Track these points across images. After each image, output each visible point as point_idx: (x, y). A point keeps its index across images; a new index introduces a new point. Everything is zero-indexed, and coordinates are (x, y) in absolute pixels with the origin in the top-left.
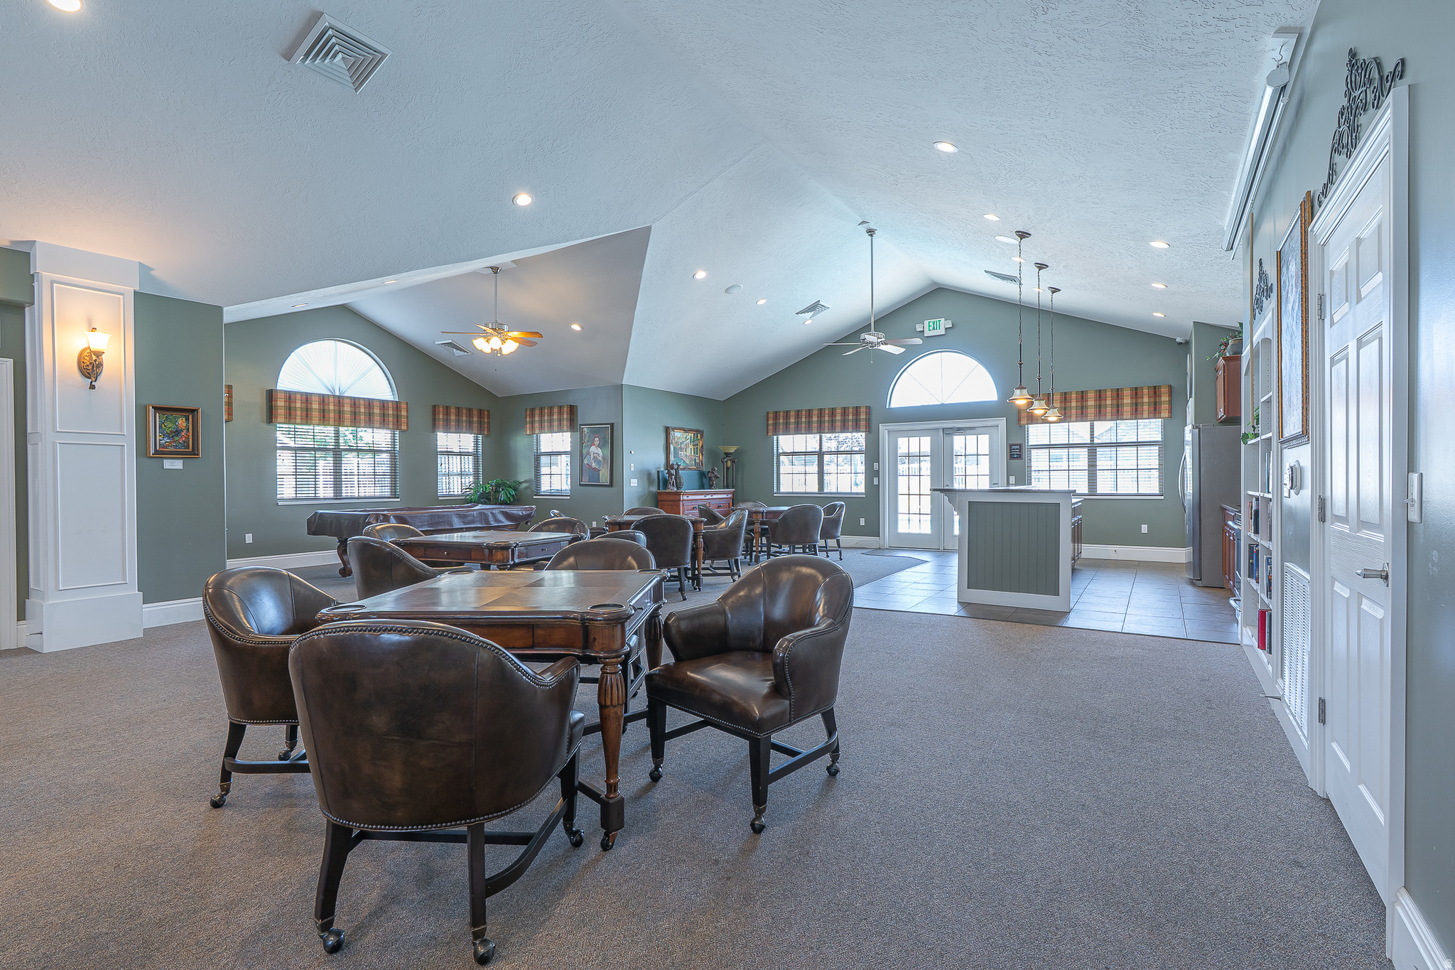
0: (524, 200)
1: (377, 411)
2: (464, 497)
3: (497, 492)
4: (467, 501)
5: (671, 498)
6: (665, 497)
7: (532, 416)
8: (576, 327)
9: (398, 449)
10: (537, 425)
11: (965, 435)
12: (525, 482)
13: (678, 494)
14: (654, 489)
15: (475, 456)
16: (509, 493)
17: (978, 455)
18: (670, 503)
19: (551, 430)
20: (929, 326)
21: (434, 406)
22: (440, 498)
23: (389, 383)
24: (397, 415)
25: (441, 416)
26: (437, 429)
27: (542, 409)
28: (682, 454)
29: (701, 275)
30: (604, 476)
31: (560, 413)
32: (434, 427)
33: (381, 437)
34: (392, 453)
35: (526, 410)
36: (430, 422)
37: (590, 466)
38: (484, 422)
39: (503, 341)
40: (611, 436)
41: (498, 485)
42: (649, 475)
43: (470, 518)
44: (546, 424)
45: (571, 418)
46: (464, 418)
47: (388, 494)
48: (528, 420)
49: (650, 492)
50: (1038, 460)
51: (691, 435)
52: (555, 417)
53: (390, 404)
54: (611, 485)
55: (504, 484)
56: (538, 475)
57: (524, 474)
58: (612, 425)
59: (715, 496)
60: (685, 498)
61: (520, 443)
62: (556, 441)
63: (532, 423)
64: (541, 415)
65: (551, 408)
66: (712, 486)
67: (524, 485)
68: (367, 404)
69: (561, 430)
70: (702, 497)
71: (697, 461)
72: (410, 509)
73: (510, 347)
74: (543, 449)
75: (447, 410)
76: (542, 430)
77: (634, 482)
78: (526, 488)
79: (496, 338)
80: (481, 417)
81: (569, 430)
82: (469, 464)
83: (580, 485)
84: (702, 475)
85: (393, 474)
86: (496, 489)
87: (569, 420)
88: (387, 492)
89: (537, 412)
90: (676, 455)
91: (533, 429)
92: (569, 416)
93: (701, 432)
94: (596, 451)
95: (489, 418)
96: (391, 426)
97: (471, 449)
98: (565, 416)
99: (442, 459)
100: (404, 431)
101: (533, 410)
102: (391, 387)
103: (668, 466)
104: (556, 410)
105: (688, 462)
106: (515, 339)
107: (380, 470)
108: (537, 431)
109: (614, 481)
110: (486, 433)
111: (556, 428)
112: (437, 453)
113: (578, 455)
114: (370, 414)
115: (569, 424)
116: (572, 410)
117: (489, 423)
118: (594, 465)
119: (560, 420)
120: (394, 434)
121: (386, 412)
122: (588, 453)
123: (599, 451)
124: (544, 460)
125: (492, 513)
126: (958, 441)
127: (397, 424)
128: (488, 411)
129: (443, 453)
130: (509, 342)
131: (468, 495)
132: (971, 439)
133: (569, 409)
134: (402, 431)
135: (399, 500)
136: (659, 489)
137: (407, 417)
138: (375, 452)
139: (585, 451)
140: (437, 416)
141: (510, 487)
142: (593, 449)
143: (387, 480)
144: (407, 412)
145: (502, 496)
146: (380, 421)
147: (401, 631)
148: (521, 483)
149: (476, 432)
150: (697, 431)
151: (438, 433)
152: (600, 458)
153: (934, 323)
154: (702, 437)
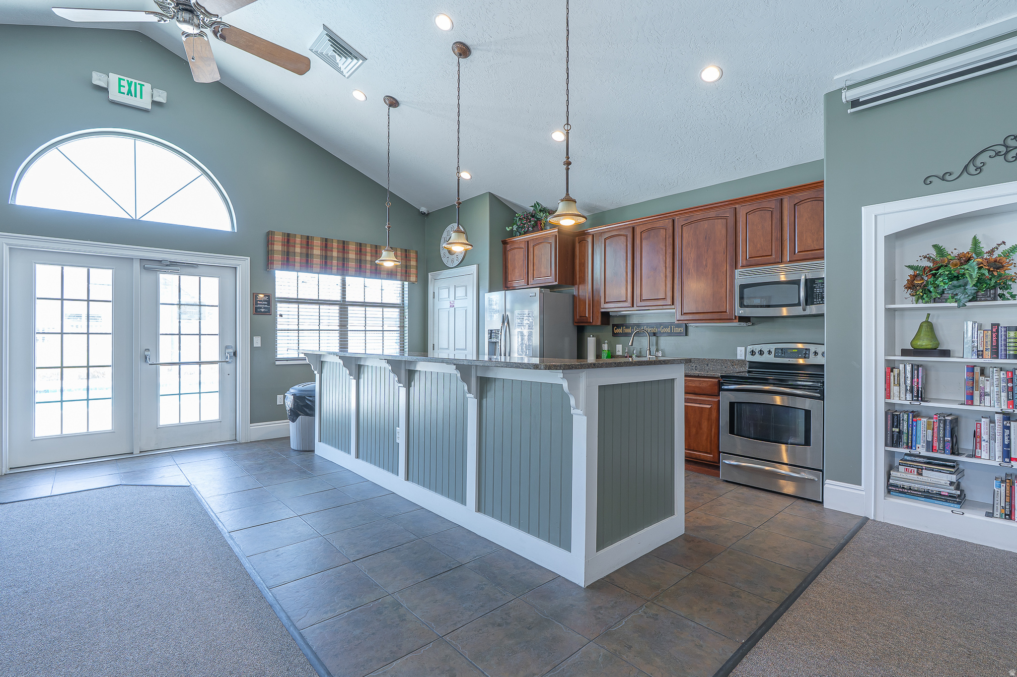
11: (180, 275)
17: (200, 305)
20: (120, 86)
50: (285, 315)
126: (167, 282)
132: (189, 282)
153: (130, 84)
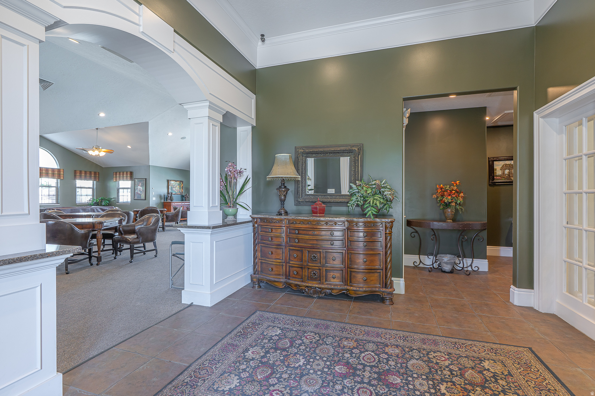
0: (102, 115)
1: (50, 172)
2: (87, 204)
3: (102, 202)
4: (88, 205)
5: (168, 204)
6: (166, 204)
7: (116, 174)
8: (129, 147)
9: (59, 186)
10: (118, 178)
12: (113, 198)
13: (171, 203)
14: (163, 201)
15: (93, 189)
16: (106, 202)
18: (168, 206)
19: (123, 180)
21: (75, 171)
22: (77, 204)
23: (56, 162)
24: (59, 174)
25: (78, 174)
26: (76, 179)
27: (120, 173)
28: (174, 189)
29: (170, 134)
30: (143, 197)
31: (127, 174)
32: (75, 177)
33: (53, 182)
34: (57, 188)
35: (114, 172)
36: (73, 176)
37: (137, 193)
38: (97, 176)
39: (100, 152)
40: (146, 182)
41: (102, 200)
42: (160, 196)
43: (87, 211)
44: (121, 178)
45: (131, 176)
46: (88, 175)
47: (55, 202)
48: (114, 176)
49: (161, 202)
51: (178, 182)
52: (125, 175)
53: (56, 170)
54: (145, 199)
55: (105, 199)
56: (118, 196)
57: (113, 196)
58: (146, 179)
59: (185, 204)
60: (173, 204)
61: (112, 184)
62: (125, 184)
63: (116, 177)
64: (120, 174)
65: (123, 172)
66: (186, 200)
67: (113, 199)
68: (46, 170)
69: (127, 180)
70: (181, 204)
71: (181, 191)
72: (63, 207)
73: (102, 154)
74: (121, 187)
75: (81, 172)
76: (120, 179)
77: (154, 199)
78: (114, 201)
79: (97, 151)
80: (95, 175)
81: (130, 180)
82: (90, 192)
83: (134, 199)
84: (182, 196)
85: (57, 195)
86: (101, 201)
87: (130, 177)
88: (54, 202)
89: (118, 173)
90: (172, 189)
91: (116, 179)
92: (130, 175)
93: (182, 182)
94: (140, 188)
95: (98, 175)
96: (56, 178)
97: (91, 186)
98: (129, 175)
99: (78, 190)
100: (62, 179)
101: (116, 173)
102: (56, 163)
103: (168, 193)
104: (125, 173)
105: (177, 192)
106: (104, 151)
107: (51, 193)
108: (118, 180)
109: (146, 198)
110: (97, 180)
111: (125, 179)
112: (76, 188)
113: (133, 190)
114: (47, 173)
115: (130, 178)
116: (131, 173)
117: (99, 177)
118: (139, 193)
119: (127, 177)
120: (58, 180)
121: (54, 172)
122: (137, 188)
123: (141, 188)
124: (121, 191)
125: (96, 209)
127: (59, 177)
128: (98, 173)
129: (79, 187)
130: (102, 152)
131: (89, 203)
133: (130, 173)
134: (61, 180)
135: (59, 204)
136: (164, 201)
137: (63, 174)
138: (49, 186)
139: (136, 188)
140: (76, 174)
141: (107, 200)
142: (139, 187)
143: (55, 198)
144: (63, 172)
145: (103, 203)
146: (52, 176)
147: (52, 221)
148: (112, 199)
149: (93, 180)
150: (181, 181)
151: (77, 180)
152: (141, 190)
154: (183, 183)
